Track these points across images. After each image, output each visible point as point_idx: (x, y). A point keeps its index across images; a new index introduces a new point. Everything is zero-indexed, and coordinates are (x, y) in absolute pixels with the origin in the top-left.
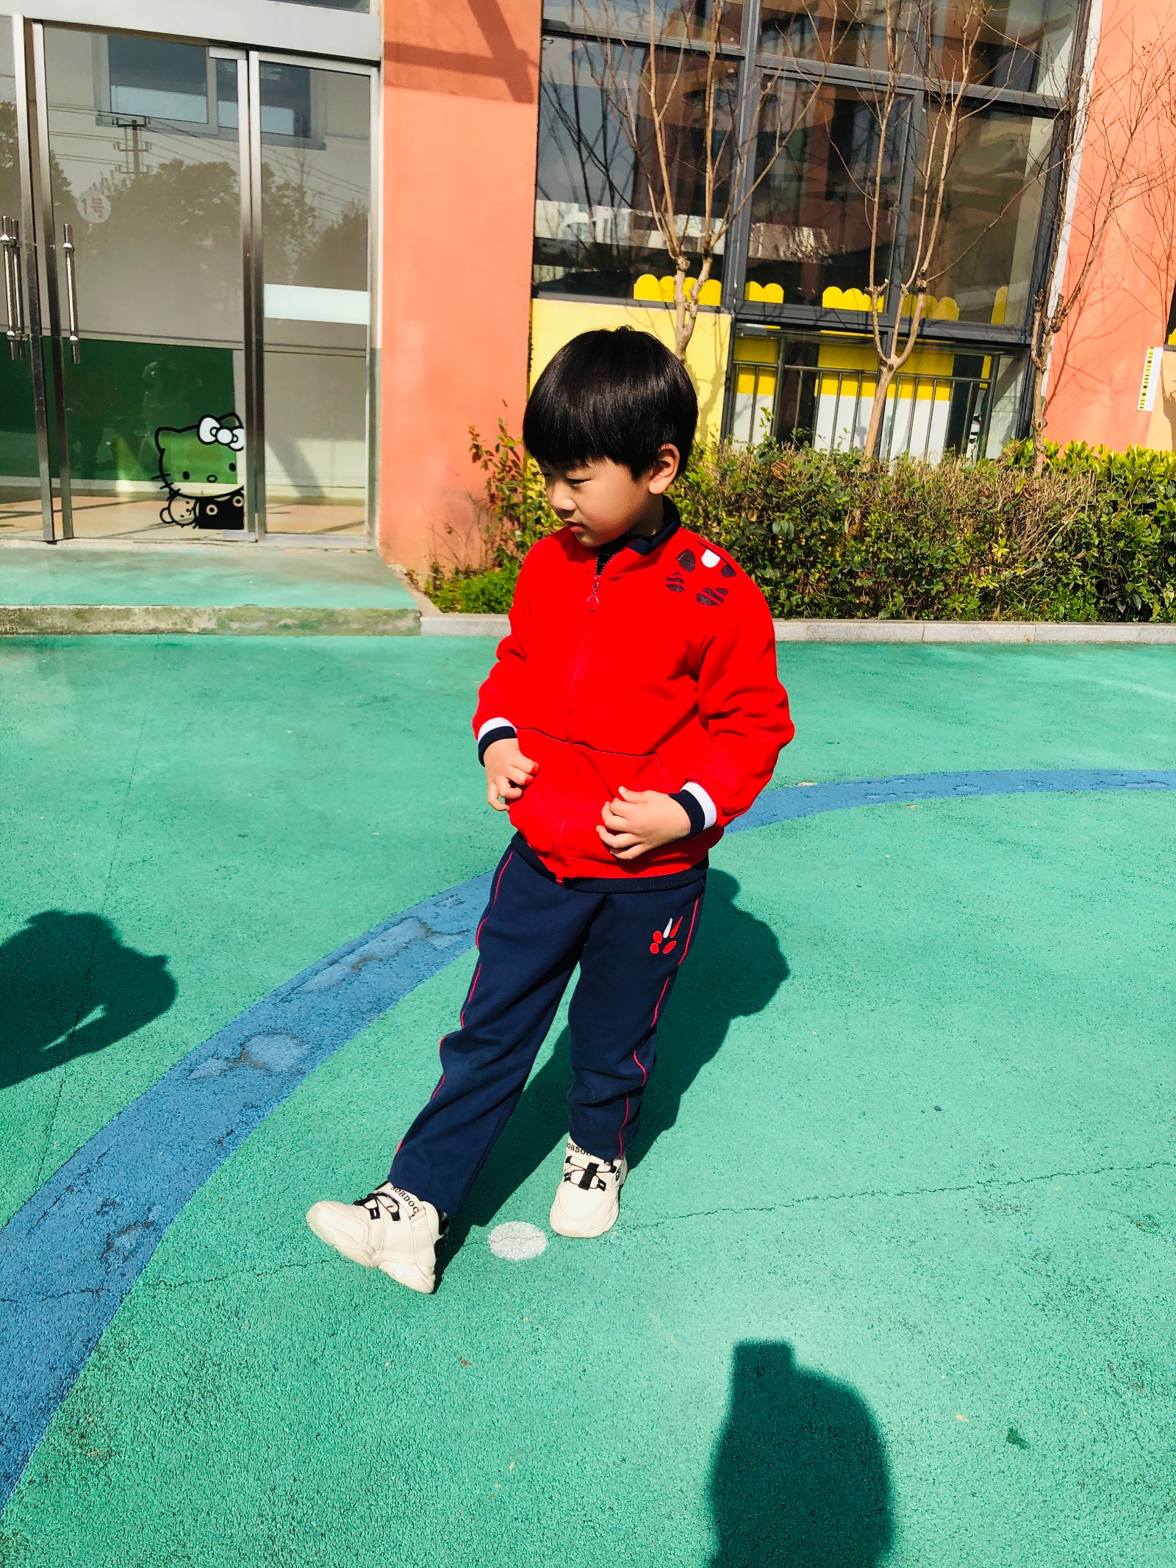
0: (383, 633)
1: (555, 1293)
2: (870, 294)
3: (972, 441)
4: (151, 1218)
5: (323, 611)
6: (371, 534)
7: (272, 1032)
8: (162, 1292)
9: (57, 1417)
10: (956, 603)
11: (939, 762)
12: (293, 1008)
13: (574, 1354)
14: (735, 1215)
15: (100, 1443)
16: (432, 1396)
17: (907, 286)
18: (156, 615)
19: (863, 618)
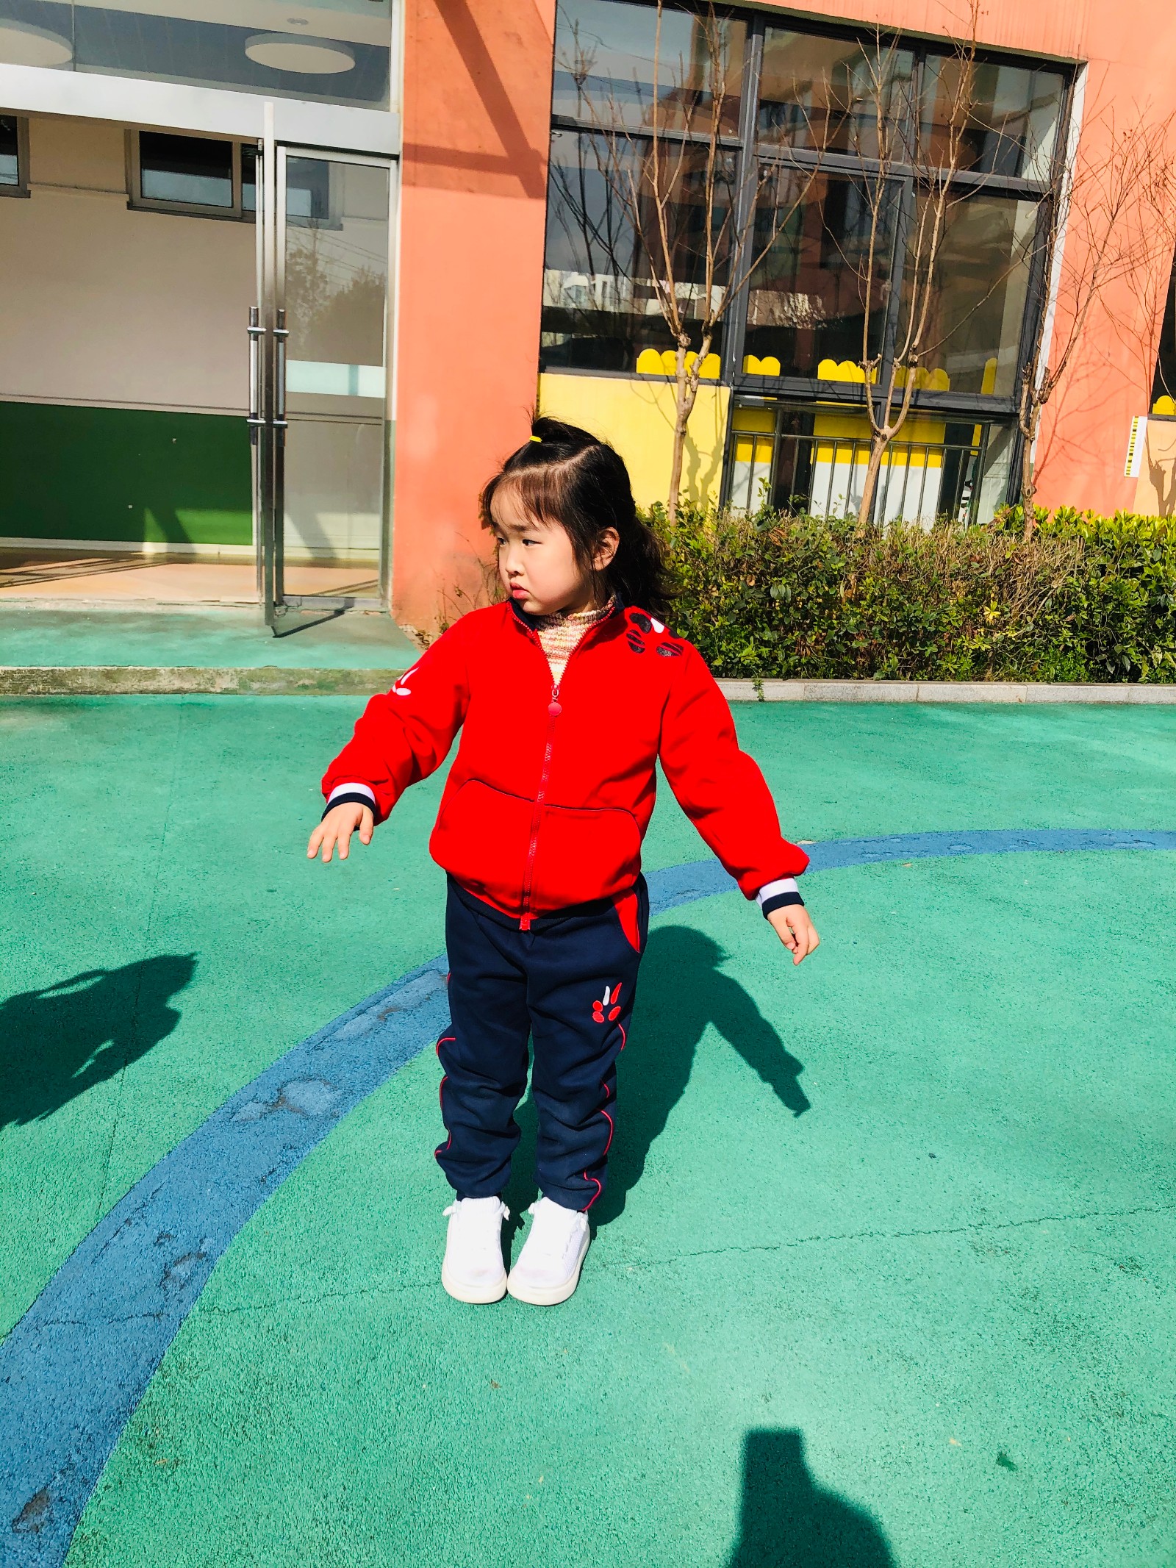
1: (577, 1323)
2: (863, 367)
3: (964, 506)
4: (203, 1249)
5: (340, 671)
6: (384, 597)
7: (308, 1078)
8: (216, 1318)
9: (127, 1428)
10: (949, 664)
11: (934, 822)
12: (325, 1056)
13: (595, 1379)
14: (743, 1253)
15: (168, 1453)
16: (467, 1415)
17: (900, 359)
18: (180, 675)
19: (859, 678)
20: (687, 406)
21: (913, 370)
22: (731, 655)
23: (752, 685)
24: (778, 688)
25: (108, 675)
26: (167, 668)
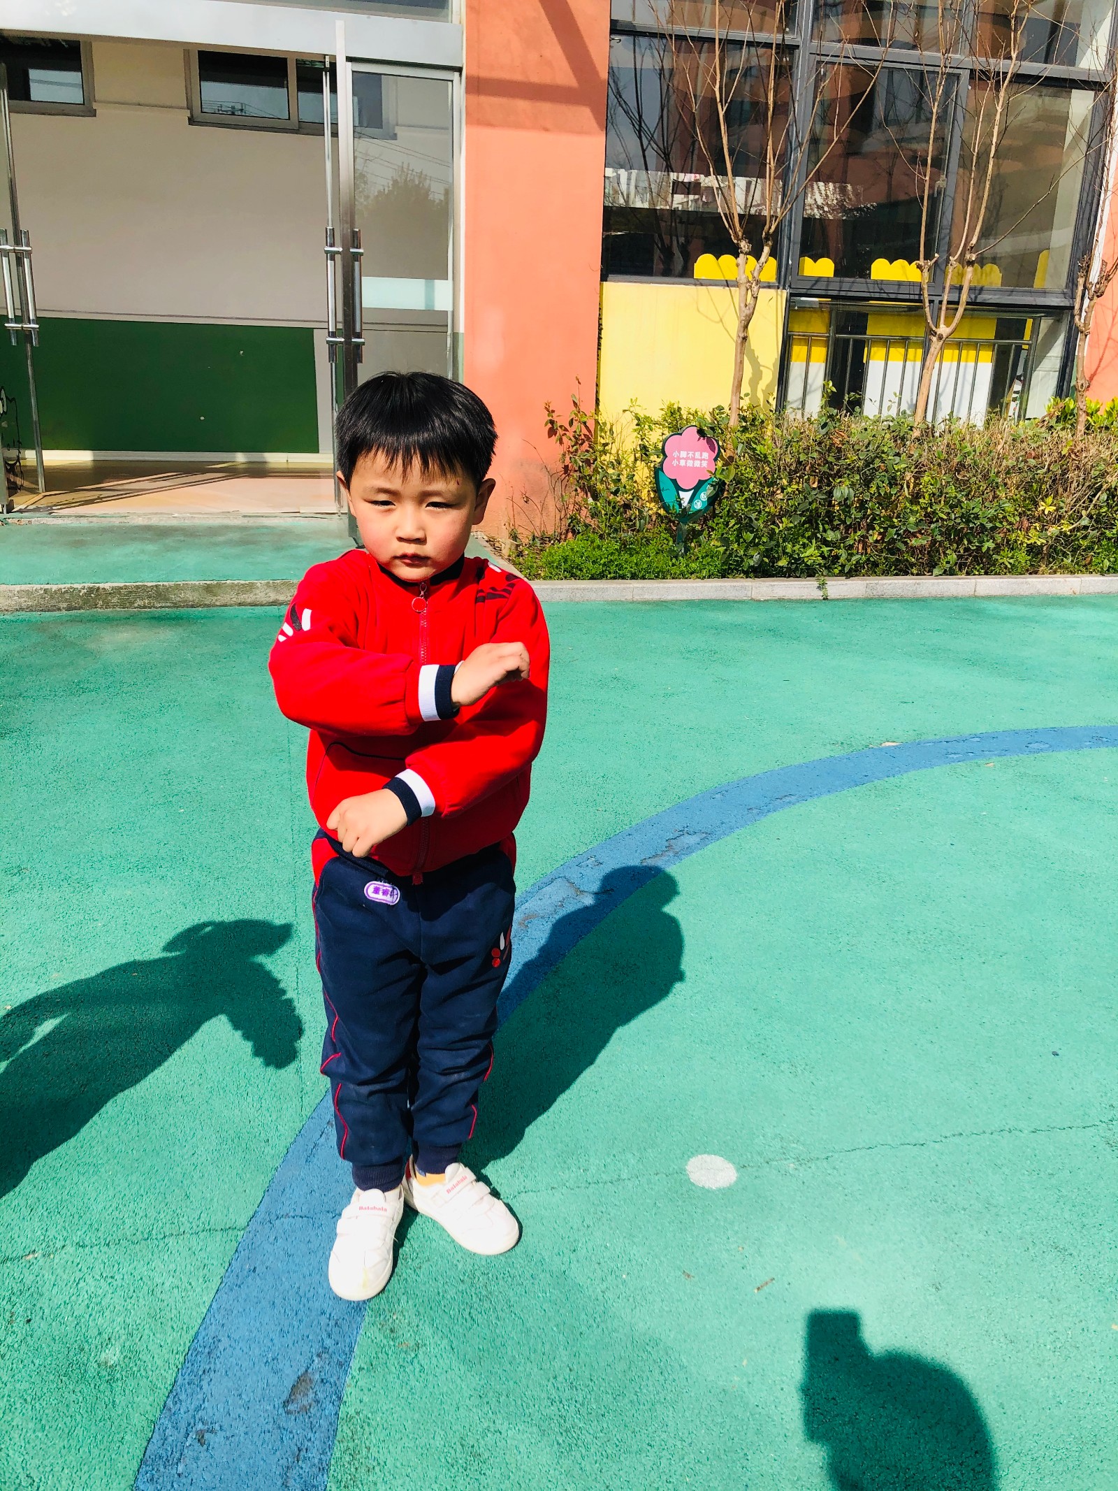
1: (752, 1217)
3: (1015, 400)
9: (368, 1314)
10: (1005, 558)
14: (893, 1150)
15: (409, 1337)
17: (956, 258)
18: (275, 587)
19: (917, 575)
20: (747, 312)
21: (970, 269)
22: (796, 556)
23: (816, 584)
24: (841, 587)
25: (208, 589)
26: (262, 582)
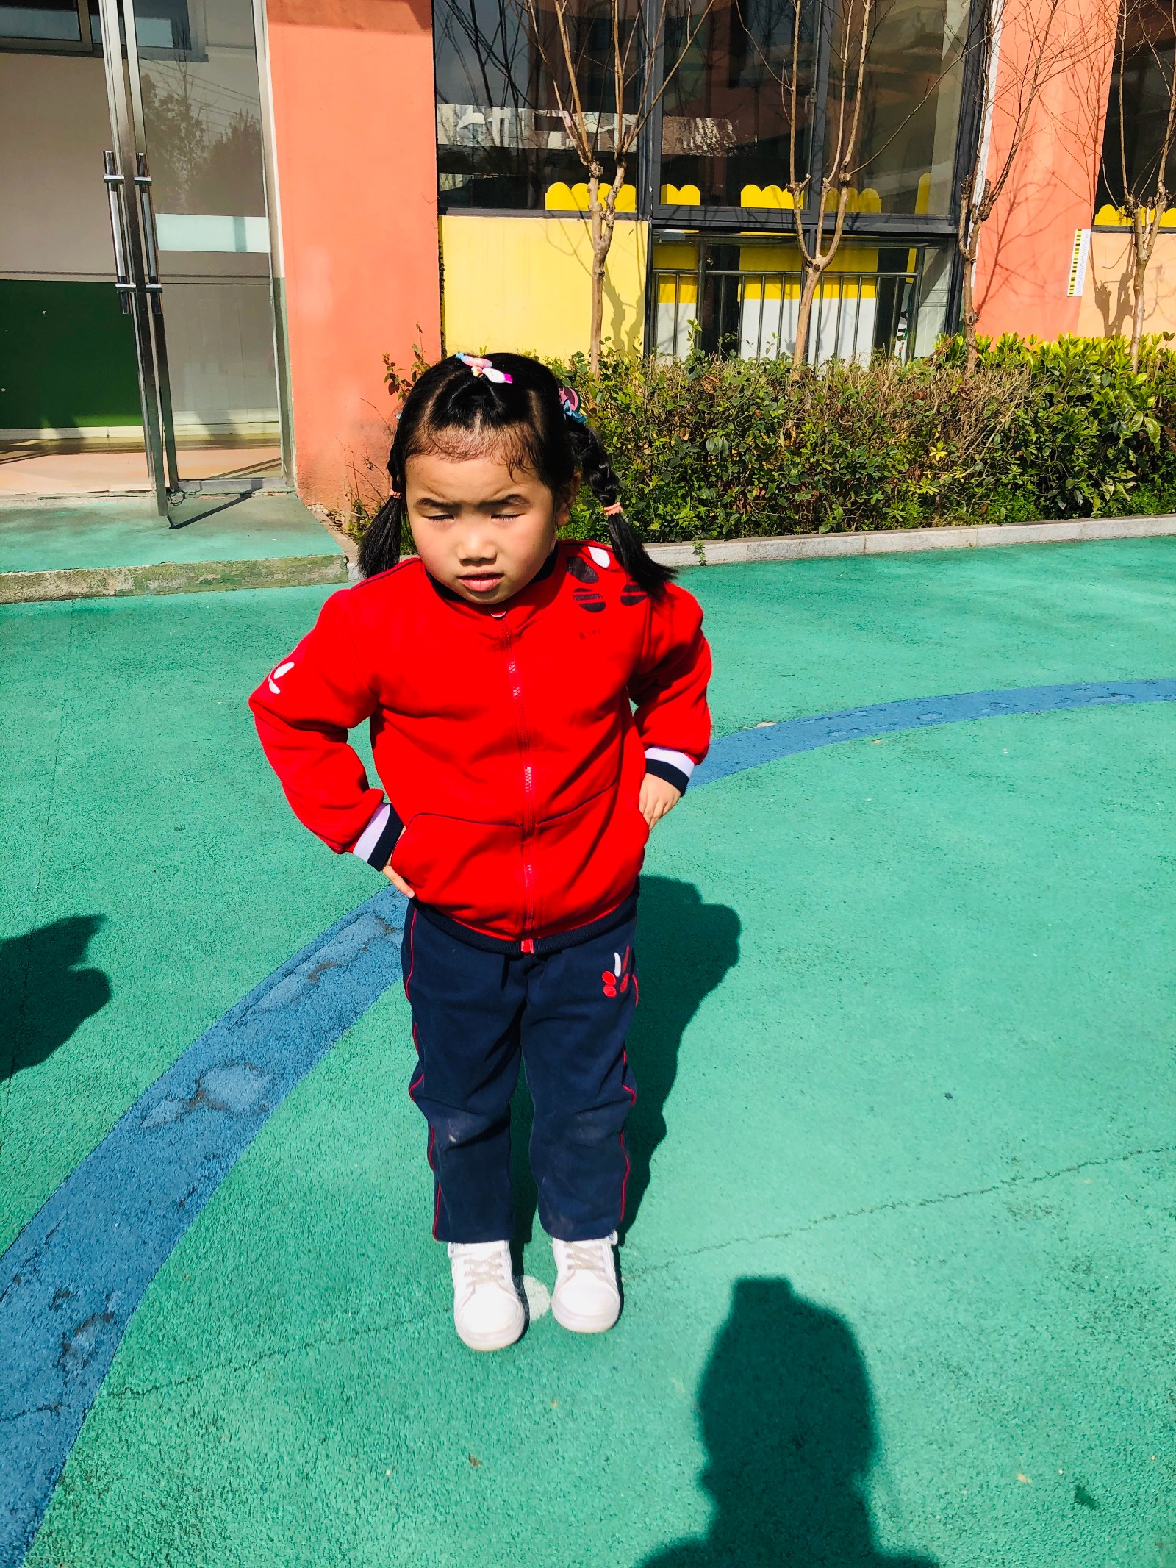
0: (310, 582)
2: (791, 190)
3: (900, 339)
4: (110, 1309)
5: (244, 563)
6: (288, 474)
7: (229, 1064)
8: (128, 1403)
10: (896, 511)
11: (898, 689)
12: (249, 1033)
13: (593, 1438)
16: (442, 1510)
17: (829, 179)
18: (68, 578)
19: (803, 533)
20: (603, 244)
21: (844, 191)
22: (669, 518)
23: (692, 548)
24: (720, 550)
26: (52, 572)
